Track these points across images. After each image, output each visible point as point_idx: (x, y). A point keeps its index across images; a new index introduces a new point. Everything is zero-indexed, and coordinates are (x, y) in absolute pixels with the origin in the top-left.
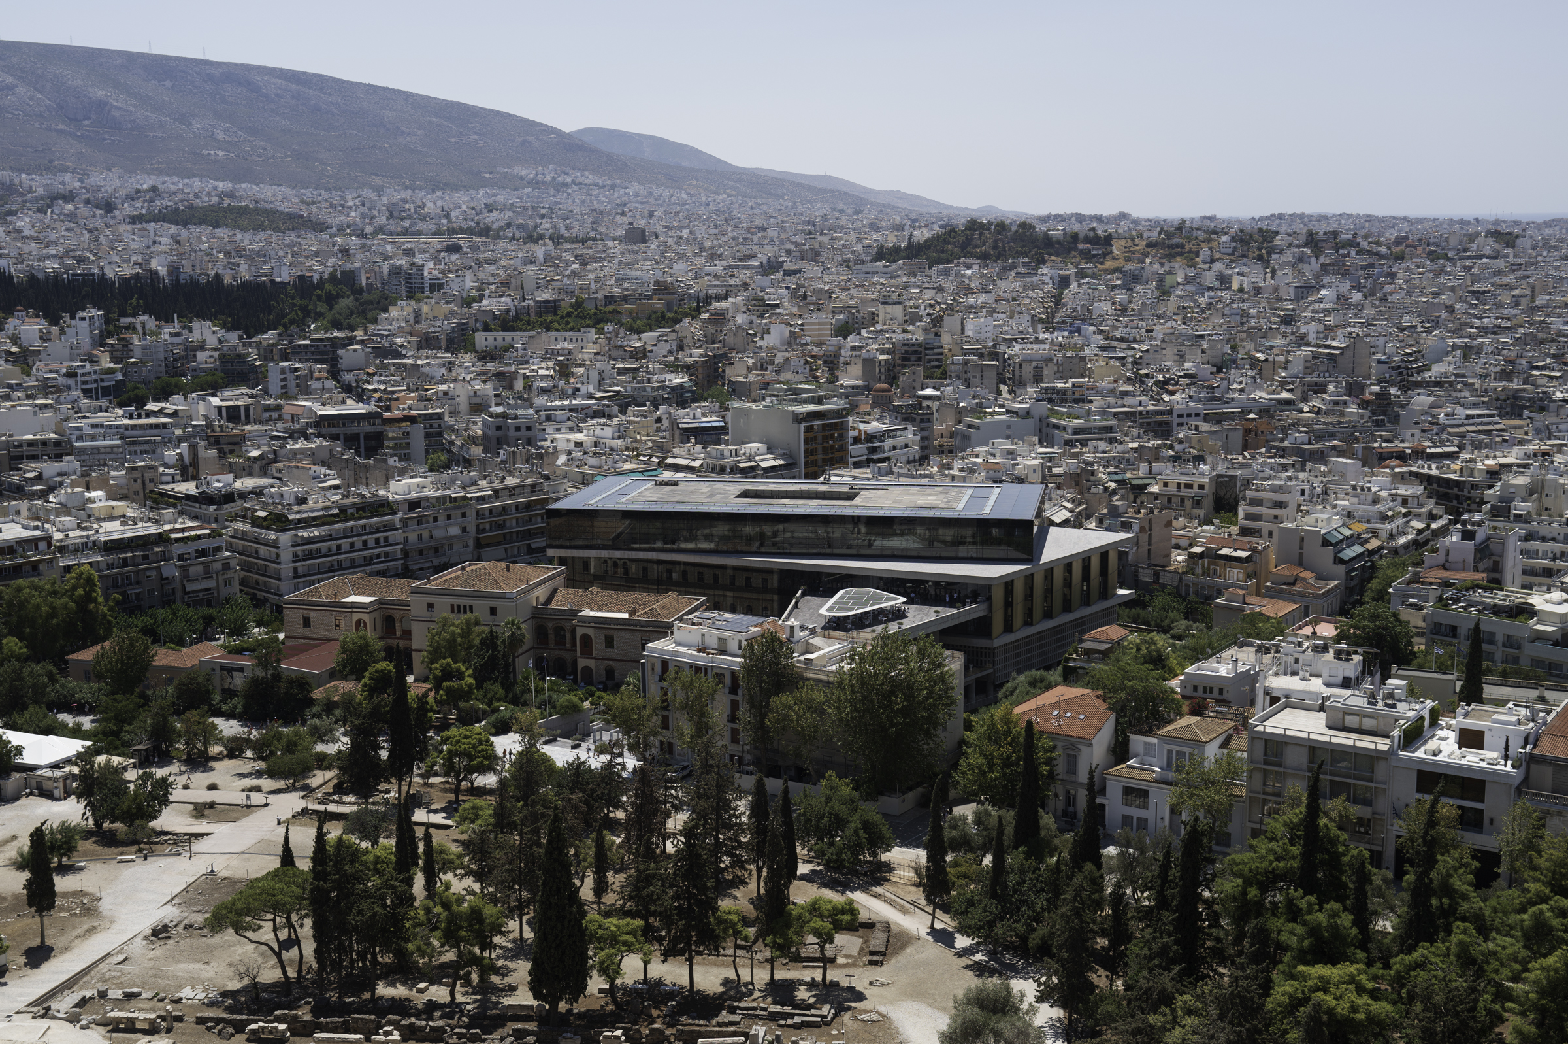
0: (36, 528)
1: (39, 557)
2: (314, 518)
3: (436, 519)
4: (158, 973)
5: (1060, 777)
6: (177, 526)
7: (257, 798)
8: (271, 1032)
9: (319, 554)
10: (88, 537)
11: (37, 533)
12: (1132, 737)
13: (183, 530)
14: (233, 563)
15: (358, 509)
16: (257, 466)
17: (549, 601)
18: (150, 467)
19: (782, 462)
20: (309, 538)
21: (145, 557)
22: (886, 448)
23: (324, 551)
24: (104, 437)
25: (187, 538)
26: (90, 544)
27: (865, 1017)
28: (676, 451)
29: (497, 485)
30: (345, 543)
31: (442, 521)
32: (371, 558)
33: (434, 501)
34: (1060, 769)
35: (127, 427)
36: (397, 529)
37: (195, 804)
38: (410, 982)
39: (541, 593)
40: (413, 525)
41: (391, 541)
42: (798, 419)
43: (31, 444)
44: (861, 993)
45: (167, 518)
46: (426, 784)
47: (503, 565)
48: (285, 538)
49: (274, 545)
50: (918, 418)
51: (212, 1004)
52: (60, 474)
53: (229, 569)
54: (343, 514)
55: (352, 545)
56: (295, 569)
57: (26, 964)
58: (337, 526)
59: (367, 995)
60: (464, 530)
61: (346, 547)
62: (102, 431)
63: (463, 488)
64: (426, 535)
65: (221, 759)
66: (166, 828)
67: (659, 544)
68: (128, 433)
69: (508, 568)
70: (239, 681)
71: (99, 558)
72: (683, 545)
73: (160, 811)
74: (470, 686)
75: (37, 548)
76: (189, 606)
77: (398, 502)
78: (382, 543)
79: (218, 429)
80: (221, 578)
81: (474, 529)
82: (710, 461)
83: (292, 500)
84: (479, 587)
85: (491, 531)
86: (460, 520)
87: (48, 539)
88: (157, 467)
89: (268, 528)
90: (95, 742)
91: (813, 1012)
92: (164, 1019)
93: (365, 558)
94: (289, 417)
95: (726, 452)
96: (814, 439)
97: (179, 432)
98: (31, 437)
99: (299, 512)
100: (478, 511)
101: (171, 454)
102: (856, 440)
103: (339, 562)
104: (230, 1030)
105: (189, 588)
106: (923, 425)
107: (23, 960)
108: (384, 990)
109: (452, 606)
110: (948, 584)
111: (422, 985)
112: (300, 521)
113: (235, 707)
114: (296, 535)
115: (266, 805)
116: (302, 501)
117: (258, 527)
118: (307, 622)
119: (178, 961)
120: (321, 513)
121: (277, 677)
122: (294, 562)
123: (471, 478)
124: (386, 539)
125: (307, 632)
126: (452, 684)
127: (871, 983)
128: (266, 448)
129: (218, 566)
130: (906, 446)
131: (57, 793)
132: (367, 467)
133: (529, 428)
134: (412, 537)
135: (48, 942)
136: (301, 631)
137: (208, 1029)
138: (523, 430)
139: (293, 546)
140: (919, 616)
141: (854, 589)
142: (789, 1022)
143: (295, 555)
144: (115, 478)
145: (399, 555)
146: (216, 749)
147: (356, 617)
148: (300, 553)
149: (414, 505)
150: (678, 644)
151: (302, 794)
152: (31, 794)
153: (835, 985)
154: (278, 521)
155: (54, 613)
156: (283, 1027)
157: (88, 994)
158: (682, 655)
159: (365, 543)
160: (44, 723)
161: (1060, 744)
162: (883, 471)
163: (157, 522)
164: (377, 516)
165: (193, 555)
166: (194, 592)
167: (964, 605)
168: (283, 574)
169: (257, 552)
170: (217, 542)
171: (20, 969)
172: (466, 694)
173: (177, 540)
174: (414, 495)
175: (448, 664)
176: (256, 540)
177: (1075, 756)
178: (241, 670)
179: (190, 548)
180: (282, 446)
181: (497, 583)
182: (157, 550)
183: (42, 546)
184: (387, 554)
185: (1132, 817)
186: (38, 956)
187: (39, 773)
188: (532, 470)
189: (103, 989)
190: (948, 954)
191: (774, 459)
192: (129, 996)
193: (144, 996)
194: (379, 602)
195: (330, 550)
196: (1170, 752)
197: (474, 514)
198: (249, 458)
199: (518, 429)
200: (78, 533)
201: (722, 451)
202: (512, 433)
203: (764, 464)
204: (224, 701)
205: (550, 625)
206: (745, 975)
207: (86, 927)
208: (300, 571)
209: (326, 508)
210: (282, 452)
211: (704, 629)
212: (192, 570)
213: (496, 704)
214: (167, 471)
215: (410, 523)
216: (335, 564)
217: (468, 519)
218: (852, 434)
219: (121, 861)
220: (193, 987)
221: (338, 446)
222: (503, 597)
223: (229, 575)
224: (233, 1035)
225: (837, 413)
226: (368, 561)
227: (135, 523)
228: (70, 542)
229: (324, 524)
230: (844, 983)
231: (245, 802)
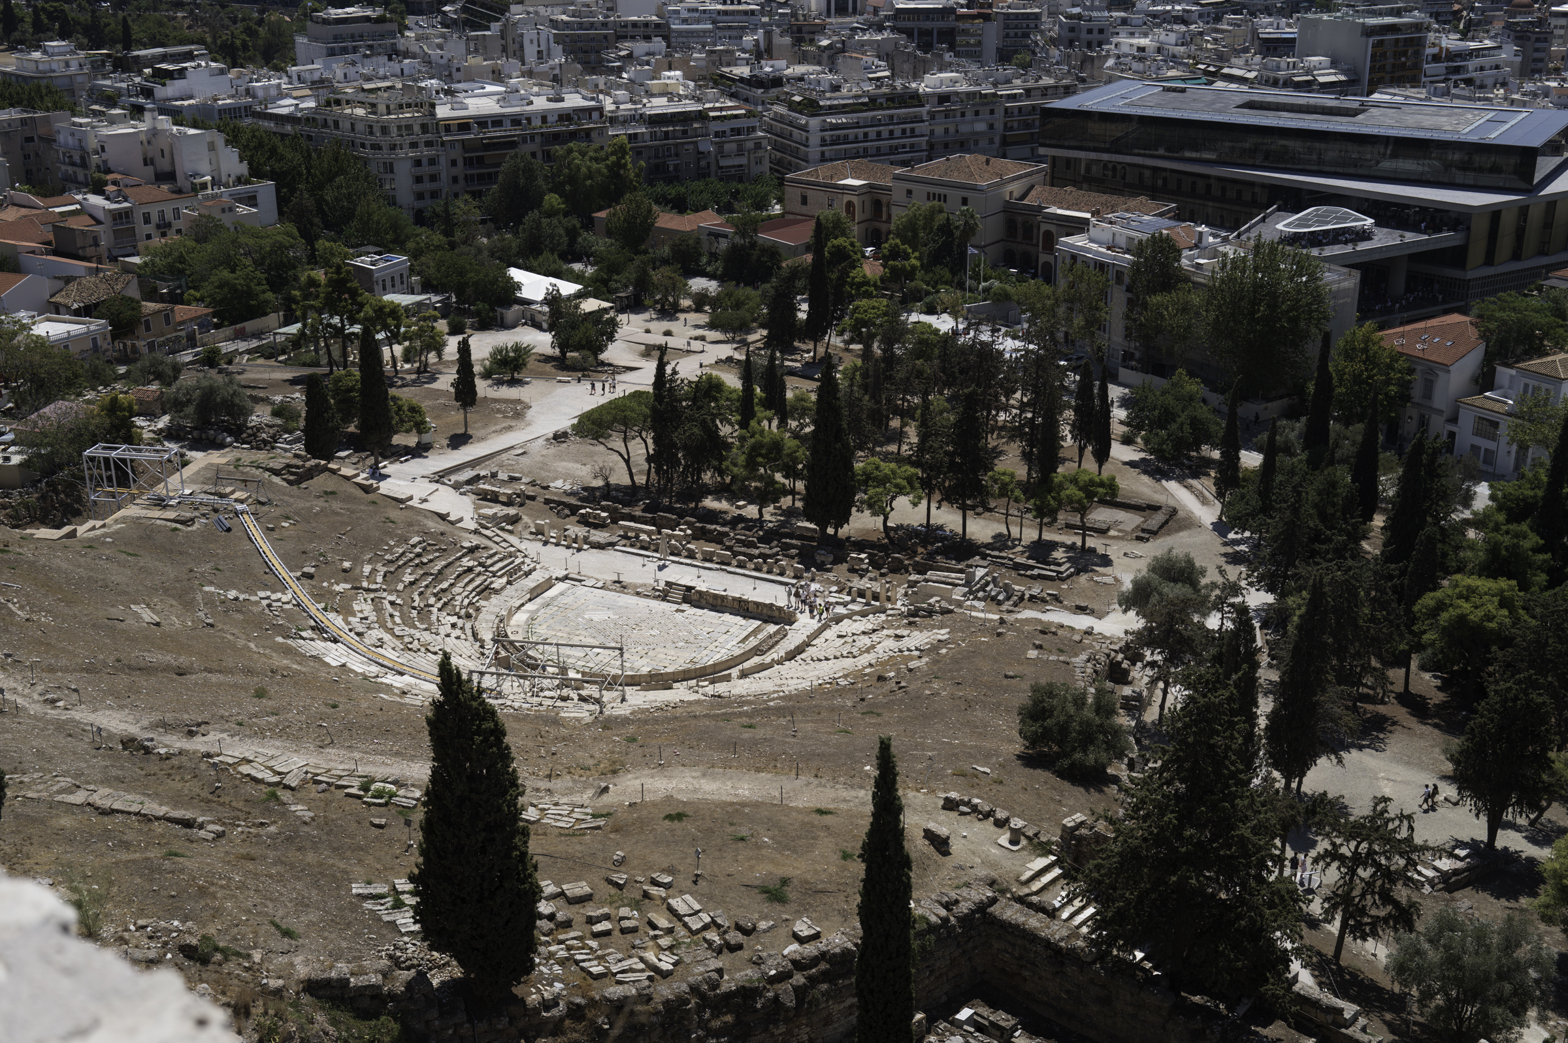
0: (592, 99)
1: (591, 126)
2: (844, 106)
3: (963, 114)
4: (544, 466)
5: (1416, 400)
6: (717, 105)
7: (696, 345)
8: (595, 518)
9: (846, 140)
10: (636, 110)
11: (593, 103)
12: (1500, 369)
13: (721, 109)
14: (764, 143)
15: (888, 100)
16: (825, 55)
17: (1023, 196)
18: (727, 51)
19: (1342, 78)
20: (837, 124)
21: (685, 132)
22: (1470, 68)
23: (851, 138)
24: (698, 22)
25: (725, 117)
26: (637, 117)
27: (1098, 579)
28: (1234, 61)
29: (1031, 84)
30: (872, 132)
31: (969, 116)
32: (897, 148)
33: (964, 97)
34: (1417, 392)
35: (719, 12)
36: (923, 121)
37: (647, 345)
38: (732, 499)
39: (1016, 188)
40: (940, 119)
41: (917, 132)
42: (1369, 31)
43: (635, 24)
44: (1111, 561)
45: (710, 96)
46: (847, 350)
47: (983, 158)
48: (814, 123)
49: (804, 128)
50: (1533, 37)
51: (572, 494)
52: (648, 54)
53: (760, 148)
54: (873, 103)
55: (879, 134)
56: (823, 153)
57: (448, 446)
58: (864, 114)
59: (693, 505)
60: (991, 126)
61: (872, 136)
62: (696, 15)
63: (995, 85)
64: (952, 129)
65: (687, 312)
66: (611, 361)
67: (1161, 152)
68: (720, 18)
69: (988, 162)
70: (724, 244)
71: (644, 130)
72: (1188, 154)
73: (606, 346)
74: (914, 268)
75: (590, 117)
76: (721, 180)
77: (927, 95)
78: (908, 134)
79: (801, 18)
80: (752, 156)
81: (1002, 127)
82: (1265, 73)
83: (827, 87)
84: (956, 178)
85: (1018, 129)
86: (988, 116)
87: (600, 109)
88: (733, 51)
89: (801, 113)
90: (585, 287)
91: (1052, 567)
92: (518, 496)
93: (891, 147)
94: (872, 10)
95: (1284, 65)
96: (1384, 55)
97: (765, 19)
98: (636, 18)
99: (830, 99)
100: (1006, 109)
101: (748, 39)
102: (1436, 58)
103: (865, 149)
104: (567, 512)
105: (723, 163)
106: (1538, 45)
107: (447, 442)
108: (709, 503)
109: (929, 194)
110: (1437, 210)
111: (741, 503)
112: (831, 107)
113: (717, 269)
114: (825, 121)
115: (702, 351)
116: (836, 88)
117: (793, 111)
118: (804, 201)
119: (563, 460)
120: (851, 101)
121: (753, 245)
122: (822, 146)
123: (1006, 75)
124: (913, 130)
125: (804, 209)
126: (897, 263)
127: (1125, 554)
128: (835, 38)
129: (750, 145)
130: (1497, 67)
131: (545, 326)
132: (924, 61)
133: (1101, 31)
134: (939, 130)
135: (470, 432)
136: (798, 207)
137: (551, 509)
138: (1095, 32)
139: (822, 131)
140: (1385, 239)
141: (1325, 208)
142: (1029, 573)
143: (823, 139)
144: (697, 59)
145: (924, 146)
146: (686, 303)
147: (846, 198)
148: (828, 138)
149: (943, 98)
150: (1092, 241)
151: (735, 346)
152: (525, 324)
153: (1093, 551)
154: (811, 107)
155: (590, 176)
156: (604, 514)
157: (483, 473)
158: (1089, 250)
159: (891, 132)
160: (553, 267)
161: (1419, 368)
162: (1439, 91)
163: (699, 100)
164: (905, 107)
165: (728, 133)
166: (727, 167)
167: (1440, 231)
168: (811, 157)
169: (791, 135)
170: (754, 122)
171: (442, 447)
172: (910, 274)
173: (715, 118)
174: (944, 89)
175: (896, 245)
176: (791, 124)
177: (1432, 381)
178: (725, 236)
179: (726, 126)
180: (851, 37)
181: (972, 175)
182: (695, 125)
183: (595, 115)
184: (912, 145)
185: (1479, 448)
186: (458, 441)
187: (533, 307)
188: (1069, 71)
189: (494, 470)
190: (1219, 540)
191: (1335, 74)
192: (513, 479)
193: (524, 480)
194: (870, 186)
195: (856, 137)
196: (1526, 386)
197: (1002, 112)
198: (820, 47)
199: (1090, 31)
200: (629, 106)
201: (1279, 63)
202: (1084, 35)
203: (1321, 79)
204: (709, 263)
205: (1020, 219)
206: (1015, 531)
207: (504, 425)
208: (827, 155)
209: (856, 97)
210: (848, 44)
211: (1116, 228)
212: (727, 147)
213: (939, 286)
214: (743, 55)
215: (937, 116)
216: (861, 151)
217: (996, 115)
218: (1429, 51)
219: (560, 381)
220: (565, 481)
221: (902, 39)
222: (974, 188)
223: (760, 153)
224: (568, 516)
225: (1418, 27)
226: (893, 150)
227: (680, 100)
228: (620, 113)
229: (853, 112)
230: (1101, 550)
231: (686, 348)
